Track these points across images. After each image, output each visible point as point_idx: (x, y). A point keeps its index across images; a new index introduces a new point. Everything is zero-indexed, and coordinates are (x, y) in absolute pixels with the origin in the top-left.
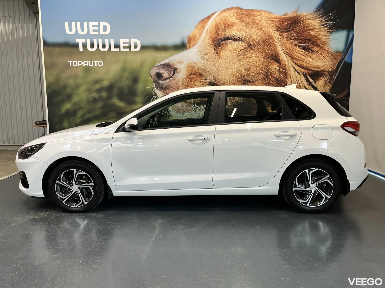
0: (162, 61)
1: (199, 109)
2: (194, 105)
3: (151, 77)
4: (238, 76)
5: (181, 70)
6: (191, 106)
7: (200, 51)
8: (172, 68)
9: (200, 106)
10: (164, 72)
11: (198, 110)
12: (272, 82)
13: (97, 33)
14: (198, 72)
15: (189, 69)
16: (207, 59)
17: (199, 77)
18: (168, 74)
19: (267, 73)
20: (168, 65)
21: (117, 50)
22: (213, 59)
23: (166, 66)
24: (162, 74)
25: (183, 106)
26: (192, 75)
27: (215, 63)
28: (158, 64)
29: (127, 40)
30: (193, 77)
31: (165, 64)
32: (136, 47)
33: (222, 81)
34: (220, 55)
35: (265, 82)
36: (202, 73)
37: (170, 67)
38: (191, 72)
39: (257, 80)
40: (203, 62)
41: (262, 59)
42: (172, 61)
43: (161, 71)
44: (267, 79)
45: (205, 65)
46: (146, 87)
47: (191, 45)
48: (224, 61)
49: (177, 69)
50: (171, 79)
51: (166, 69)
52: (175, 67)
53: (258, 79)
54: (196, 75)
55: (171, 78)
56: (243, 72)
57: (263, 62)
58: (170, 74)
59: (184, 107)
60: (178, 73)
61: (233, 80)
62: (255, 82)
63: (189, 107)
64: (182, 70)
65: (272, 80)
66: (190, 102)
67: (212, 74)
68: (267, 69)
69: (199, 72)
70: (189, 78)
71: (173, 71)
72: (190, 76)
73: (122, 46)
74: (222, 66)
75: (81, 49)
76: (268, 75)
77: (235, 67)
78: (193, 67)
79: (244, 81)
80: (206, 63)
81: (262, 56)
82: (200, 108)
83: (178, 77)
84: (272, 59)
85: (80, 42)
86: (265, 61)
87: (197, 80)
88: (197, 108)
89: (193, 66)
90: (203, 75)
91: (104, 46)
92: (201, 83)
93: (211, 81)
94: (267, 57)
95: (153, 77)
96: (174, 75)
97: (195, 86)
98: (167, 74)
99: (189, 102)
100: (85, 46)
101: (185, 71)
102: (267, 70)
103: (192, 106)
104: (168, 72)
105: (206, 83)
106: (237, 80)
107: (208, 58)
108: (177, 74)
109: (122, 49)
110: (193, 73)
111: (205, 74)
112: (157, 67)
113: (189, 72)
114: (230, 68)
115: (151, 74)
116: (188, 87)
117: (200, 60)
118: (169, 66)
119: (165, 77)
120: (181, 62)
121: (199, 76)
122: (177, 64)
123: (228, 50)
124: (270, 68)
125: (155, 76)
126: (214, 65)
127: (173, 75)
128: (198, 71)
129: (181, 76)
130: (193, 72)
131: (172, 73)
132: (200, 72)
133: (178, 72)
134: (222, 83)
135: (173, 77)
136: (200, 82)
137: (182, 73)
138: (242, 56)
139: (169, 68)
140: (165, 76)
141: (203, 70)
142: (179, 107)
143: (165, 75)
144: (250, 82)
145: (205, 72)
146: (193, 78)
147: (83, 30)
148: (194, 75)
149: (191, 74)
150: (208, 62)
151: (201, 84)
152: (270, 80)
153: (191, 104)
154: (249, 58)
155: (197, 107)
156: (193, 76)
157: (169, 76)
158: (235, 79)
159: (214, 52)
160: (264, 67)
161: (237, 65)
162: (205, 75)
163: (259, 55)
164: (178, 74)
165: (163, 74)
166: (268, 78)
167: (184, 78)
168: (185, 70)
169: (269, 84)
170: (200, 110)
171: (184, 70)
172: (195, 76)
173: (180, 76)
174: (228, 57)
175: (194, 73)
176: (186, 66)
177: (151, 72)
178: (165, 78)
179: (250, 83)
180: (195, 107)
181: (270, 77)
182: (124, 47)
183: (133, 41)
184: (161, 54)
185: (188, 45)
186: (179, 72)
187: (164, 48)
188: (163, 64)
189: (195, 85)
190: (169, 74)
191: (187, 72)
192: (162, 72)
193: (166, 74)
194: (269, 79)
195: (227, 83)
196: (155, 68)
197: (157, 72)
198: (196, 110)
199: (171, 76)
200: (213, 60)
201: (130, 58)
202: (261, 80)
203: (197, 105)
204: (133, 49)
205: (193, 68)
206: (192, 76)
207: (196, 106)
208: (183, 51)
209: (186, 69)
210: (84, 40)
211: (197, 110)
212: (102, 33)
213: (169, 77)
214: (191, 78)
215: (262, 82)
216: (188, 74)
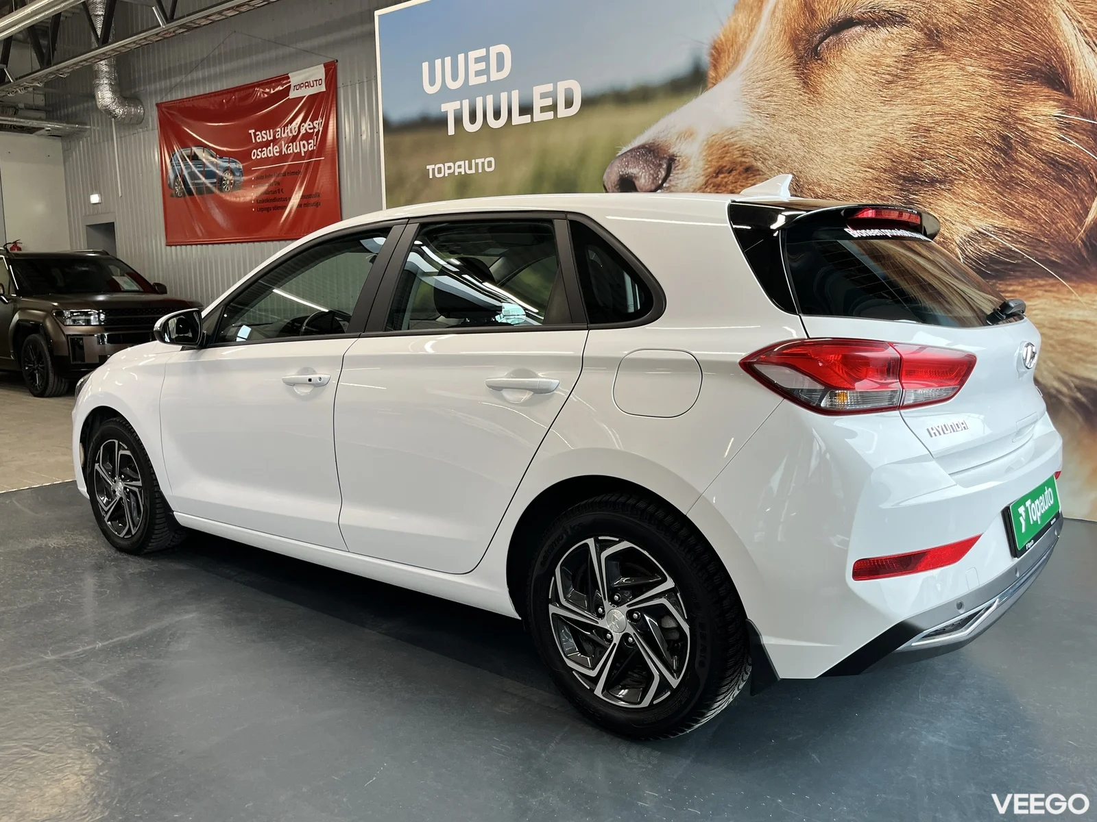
0: (635, 137)
4: (883, 163)
5: (689, 160)
7: (747, 86)
8: (664, 158)
10: (640, 173)
12: (1026, 174)
13: (483, 79)
14: (741, 163)
15: (711, 154)
16: (772, 112)
17: (743, 179)
18: (651, 177)
19: (1005, 138)
20: (652, 149)
21: (526, 119)
22: (793, 109)
23: (646, 153)
24: (634, 180)
26: (722, 173)
27: (800, 124)
28: (625, 149)
29: (548, 88)
30: (726, 180)
31: (643, 147)
32: (569, 104)
33: (820, 185)
34: (815, 92)
35: (995, 177)
36: (754, 163)
37: (658, 152)
38: (720, 163)
39: (960, 173)
40: (757, 124)
41: (986, 82)
42: (662, 134)
43: (633, 171)
44: (1007, 163)
45: (765, 135)
47: (722, 69)
48: (831, 110)
49: (677, 158)
51: (646, 161)
52: (671, 151)
53: (967, 167)
54: (734, 173)
55: (660, 192)
56: (903, 146)
57: (988, 93)
58: (658, 176)
60: (680, 171)
61: (864, 180)
62: (951, 182)
64: (693, 161)
65: (1027, 168)
67: (787, 163)
68: (1008, 119)
69: (743, 160)
70: (713, 186)
71: (665, 166)
72: (717, 176)
73: (538, 104)
74: (825, 130)
75: (451, 130)
76: (1010, 146)
77: (870, 131)
78: (725, 147)
79: (904, 178)
80: (767, 129)
81: (987, 72)
83: (679, 185)
84: (1028, 79)
85: (449, 108)
86: (999, 87)
87: (737, 189)
89: (726, 143)
90: (758, 170)
91: (497, 115)
94: (1006, 71)
95: (610, 191)
96: (668, 181)
98: (649, 178)
100: (458, 121)
101: (701, 164)
102: (1007, 125)
104: (652, 172)
106: (877, 180)
107: (774, 109)
108: (676, 176)
109: (538, 116)
110: (725, 166)
111: (762, 165)
112: (620, 158)
113: (713, 163)
114: (851, 134)
115: (605, 184)
117: (749, 119)
118: (653, 151)
119: (642, 190)
120: (688, 135)
121: (745, 175)
122: (678, 140)
123: (846, 69)
124: (1022, 114)
125: (614, 187)
126: (794, 131)
127: (664, 180)
128: (740, 159)
129: (688, 182)
130: (724, 164)
131: (663, 173)
132: (747, 160)
133: (679, 167)
135: (664, 185)
137: (691, 168)
138: (902, 83)
139: (655, 157)
140: (641, 186)
141: (757, 153)
143: (643, 181)
144: (933, 182)
145: (765, 159)
146: (726, 182)
147: (455, 75)
148: (726, 175)
149: (719, 171)
150: (773, 123)
152: (1022, 166)
154: (929, 86)
156: (725, 177)
157: (653, 183)
158: (869, 176)
159: (794, 83)
160: (993, 117)
161: (880, 122)
162: (764, 169)
163: (971, 69)
164: (680, 176)
165: (636, 178)
166: (1013, 159)
167: (698, 186)
168: (701, 157)
169: (1017, 184)
171: (698, 161)
172: (731, 178)
173: (687, 180)
174: (845, 93)
175: (728, 167)
176: (705, 145)
177: (605, 177)
179: (932, 186)
181: (1022, 155)
182: (543, 109)
183: (562, 86)
184: (633, 116)
185: (712, 74)
186: (683, 168)
187: (641, 96)
188: (639, 148)
190: (655, 179)
191: (707, 166)
192: (635, 172)
193: (647, 177)
194: (1017, 162)
195: (838, 195)
196: (617, 163)
197: (621, 173)
199: (660, 182)
200: (791, 113)
201: (555, 138)
202: (981, 171)
204: (563, 112)
205: (727, 148)
206: (722, 176)
208: (697, 96)
209: (704, 154)
210: (456, 105)
212: (495, 76)
213: (654, 187)
214: (719, 185)
215: (984, 176)
216: (709, 170)
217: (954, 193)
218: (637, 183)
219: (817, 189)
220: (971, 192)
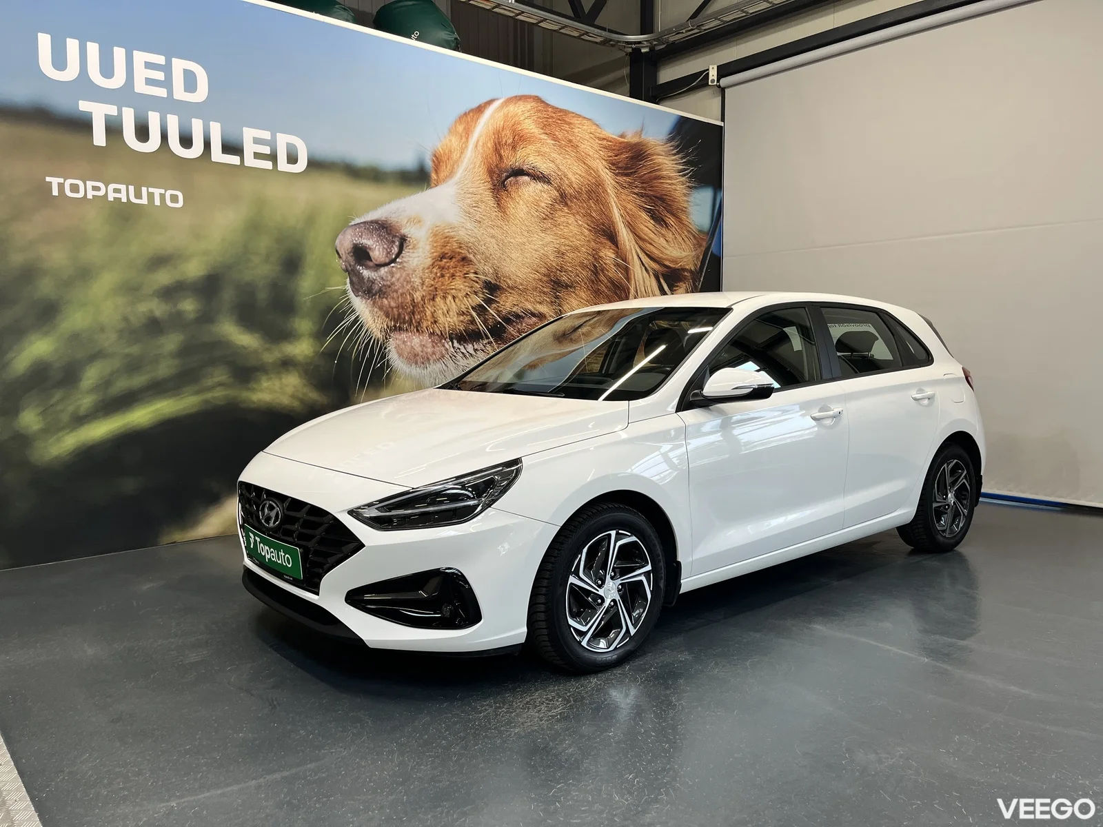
0: (367, 211)
1: (463, 353)
2: (450, 343)
3: (340, 257)
4: (543, 270)
5: (418, 243)
6: (444, 346)
7: (460, 194)
8: (396, 236)
9: (466, 346)
10: (374, 246)
11: (461, 355)
12: (604, 288)
13: (162, 92)
14: (459, 253)
15: (436, 242)
16: (478, 219)
17: (461, 265)
18: (385, 251)
19: (595, 266)
20: (385, 226)
21: (234, 160)
22: (492, 221)
23: (379, 228)
24: (368, 250)
25: (424, 346)
26: (445, 258)
27: (495, 232)
28: (358, 221)
29: (266, 135)
30: (448, 264)
31: (376, 222)
32: (292, 159)
33: (510, 279)
34: (504, 212)
35: (592, 288)
36: (468, 256)
37: (391, 230)
38: (443, 250)
39: (578, 283)
40: (469, 225)
41: (587, 232)
42: (394, 216)
43: (367, 241)
44: (596, 281)
45: (474, 235)
46: (323, 286)
47: (442, 175)
48: (514, 228)
49: (408, 239)
50: (393, 267)
51: (379, 236)
52: (403, 231)
53: (580, 280)
54: (454, 260)
55: (393, 265)
56: (552, 261)
57: (588, 239)
58: (391, 251)
59: (426, 347)
60: (411, 251)
61: (534, 279)
62: (575, 287)
63: (438, 347)
64: (421, 244)
65: (604, 285)
66: (442, 334)
67: (490, 259)
68: (596, 257)
69: (460, 251)
70: (439, 268)
71: (397, 243)
72: (441, 261)
73: (249, 148)
74: (512, 241)
75: (99, 138)
76: (597, 272)
77: (536, 247)
78: (446, 238)
79: (554, 282)
80: (476, 231)
81: (586, 226)
82: (465, 351)
83: (410, 262)
84: (602, 235)
85: (99, 113)
86: (592, 237)
87: (456, 273)
88: (459, 349)
89: (448, 234)
90: (471, 261)
91: (186, 141)
92: (465, 282)
93: (489, 279)
94: (594, 228)
95: (344, 257)
96: (400, 257)
97: (453, 289)
98: (383, 252)
99: (440, 334)
100: (114, 130)
101: (428, 247)
102: (595, 259)
103: (446, 345)
104: (385, 246)
105: (477, 282)
106: (541, 280)
107: (480, 217)
108: (408, 254)
109: (250, 161)
110: (447, 253)
111: (473, 258)
112: (354, 227)
113: (438, 249)
114: (526, 247)
115: (338, 249)
116: (437, 291)
117: (463, 220)
118: (386, 228)
119: (376, 261)
120: (417, 221)
121: (462, 263)
122: (409, 224)
123: (521, 202)
124: (601, 254)
125: (348, 254)
126: (493, 237)
127: (398, 255)
128: (458, 250)
129: (418, 261)
130: (446, 252)
131: (395, 250)
132: (463, 252)
133: (410, 247)
134: (511, 285)
135: (398, 260)
136: (464, 280)
137: (421, 250)
138: (550, 221)
139: (388, 234)
140: (376, 257)
141: (470, 247)
142: (415, 348)
143: (377, 253)
144: (567, 286)
145: (475, 254)
146: (448, 266)
147: (107, 71)
148: (448, 260)
149: (443, 257)
150: (480, 227)
151: (466, 284)
152: (602, 283)
153: (445, 340)
154: (562, 227)
155: (459, 347)
156: (447, 262)
157: (387, 256)
158: (537, 278)
159: (492, 202)
160: (590, 253)
161: (541, 243)
162: (475, 261)
163: (580, 223)
164: (411, 255)
165: (370, 249)
166: (598, 279)
167: (426, 266)
168: (428, 242)
169: (600, 293)
170: (465, 356)
171: (426, 244)
172: (452, 263)
173: (416, 259)
174: (522, 218)
175: (449, 255)
176: (432, 233)
177: (337, 241)
178: (377, 263)
179: (567, 289)
180: (454, 347)
181: (602, 278)
182: (257, 156)
183: (283, 140)
184: (364, 192)
185: (434, 176)
186: (414, 248)
187: (373, 175)
188: (372, 222)
189: (453, 287)
190: (388, 253)
191: (433, 251)
192: (369, 244)
193: (381, 250)
194: (600, 281)
195: (521, 287)
196: (350, 231)
197: (354, 242)
198: (455, 356)
199: (394, 257)
200: (490, 223)
201: (275, 191)
202: (586, 283)
203: (459, 342)
204: (283, 165)
205: (448, 239)
206: (445, 260)
207: (456, 344)
208: (423, 191)
209: (430, 240)
210: (112, 110)
211: (459, 356)
212: (180, 94)
213: (387, 261)
214: (443, 268)
215: (588, 286)
216: (435, 254)
217: (576, 295)
218: (371, 254)
219: (509, 282)
220: (583, 295)
